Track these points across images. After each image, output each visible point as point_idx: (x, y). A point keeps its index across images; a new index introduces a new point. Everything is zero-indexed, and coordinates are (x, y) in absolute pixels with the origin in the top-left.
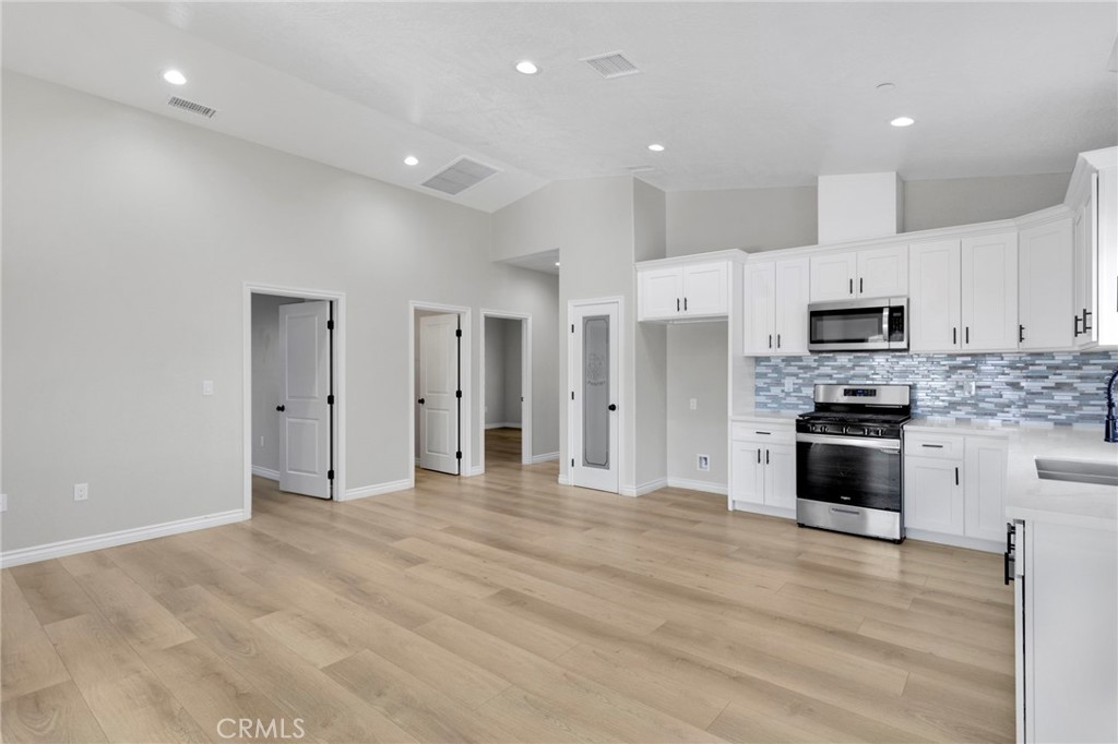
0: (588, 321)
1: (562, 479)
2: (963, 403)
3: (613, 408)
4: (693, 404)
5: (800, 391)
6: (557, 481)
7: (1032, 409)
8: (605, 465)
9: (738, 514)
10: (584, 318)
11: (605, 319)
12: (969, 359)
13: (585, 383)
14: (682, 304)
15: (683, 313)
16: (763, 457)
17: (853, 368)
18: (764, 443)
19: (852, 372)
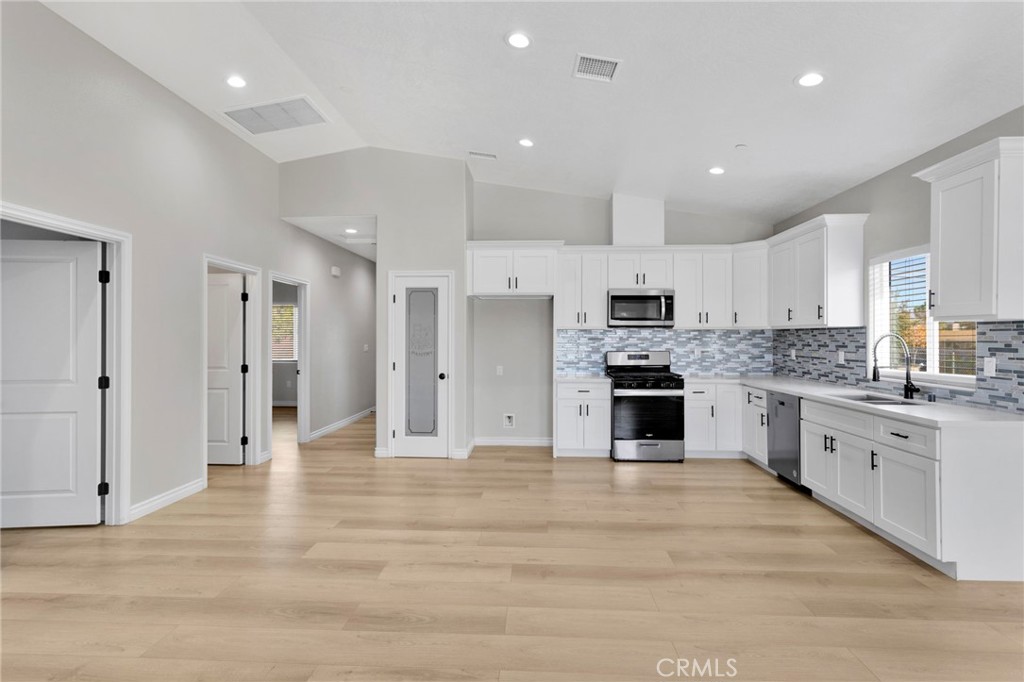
0: (411, 293)
1: (379, 452)
2: (694, 362)
3: (442, 376)
4: (500, 370)
5: (590, 357)
6: (373, 456)
7: (730, 365)
8: (433, 431)
9: (561, 460)
10: (407, 289)
11: (433, 293)
12: (696, 333)
13: (409, 353)
14: (513, 282)
15: (513, 291)
16: (585, 410)
17: (627, 339)
18: (584, 400)
19: (627, 342)
